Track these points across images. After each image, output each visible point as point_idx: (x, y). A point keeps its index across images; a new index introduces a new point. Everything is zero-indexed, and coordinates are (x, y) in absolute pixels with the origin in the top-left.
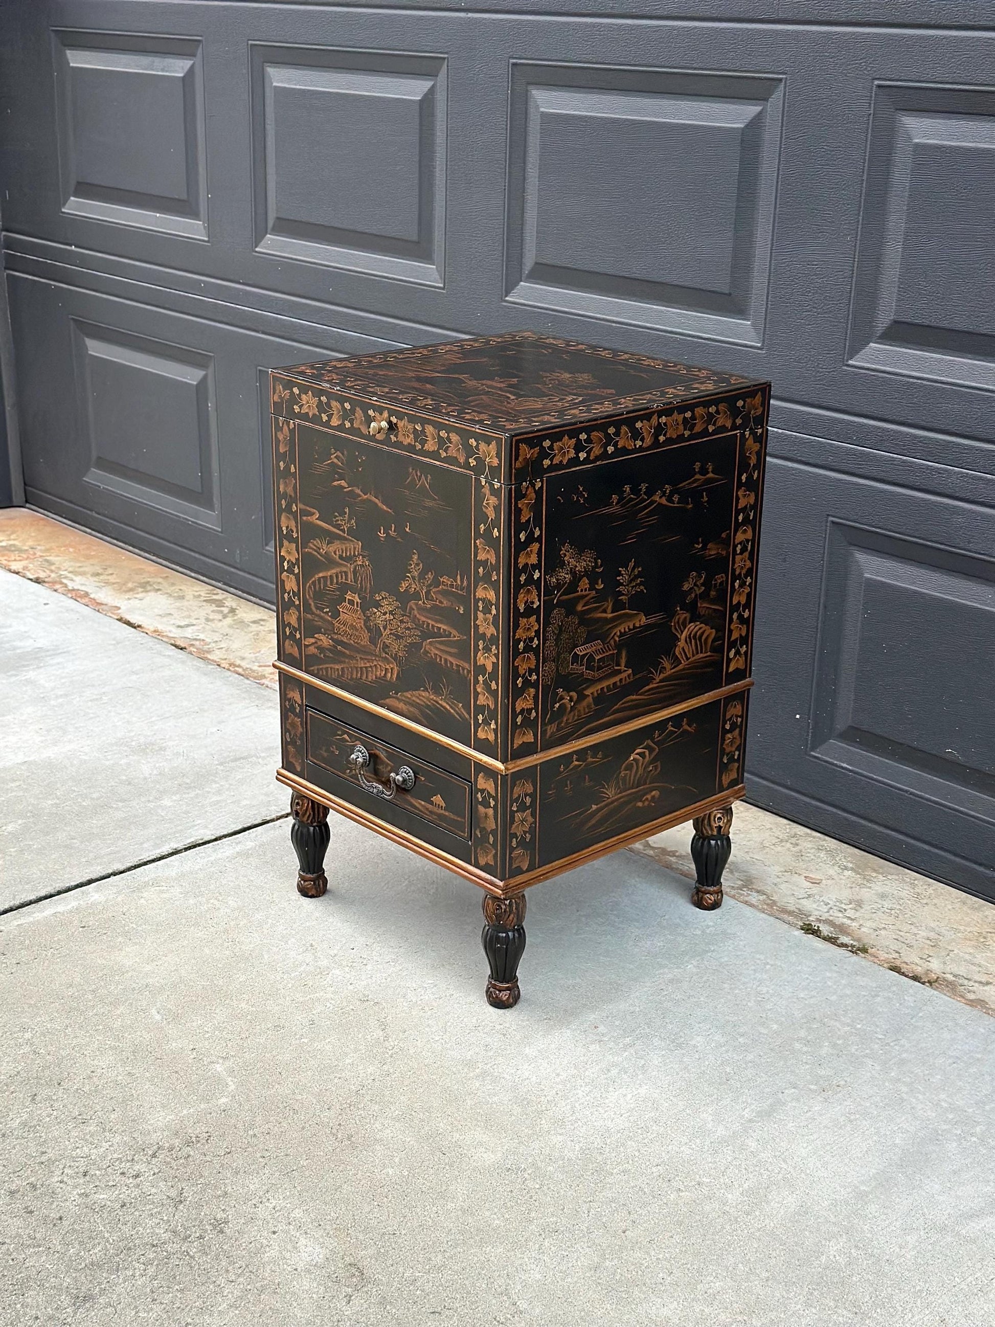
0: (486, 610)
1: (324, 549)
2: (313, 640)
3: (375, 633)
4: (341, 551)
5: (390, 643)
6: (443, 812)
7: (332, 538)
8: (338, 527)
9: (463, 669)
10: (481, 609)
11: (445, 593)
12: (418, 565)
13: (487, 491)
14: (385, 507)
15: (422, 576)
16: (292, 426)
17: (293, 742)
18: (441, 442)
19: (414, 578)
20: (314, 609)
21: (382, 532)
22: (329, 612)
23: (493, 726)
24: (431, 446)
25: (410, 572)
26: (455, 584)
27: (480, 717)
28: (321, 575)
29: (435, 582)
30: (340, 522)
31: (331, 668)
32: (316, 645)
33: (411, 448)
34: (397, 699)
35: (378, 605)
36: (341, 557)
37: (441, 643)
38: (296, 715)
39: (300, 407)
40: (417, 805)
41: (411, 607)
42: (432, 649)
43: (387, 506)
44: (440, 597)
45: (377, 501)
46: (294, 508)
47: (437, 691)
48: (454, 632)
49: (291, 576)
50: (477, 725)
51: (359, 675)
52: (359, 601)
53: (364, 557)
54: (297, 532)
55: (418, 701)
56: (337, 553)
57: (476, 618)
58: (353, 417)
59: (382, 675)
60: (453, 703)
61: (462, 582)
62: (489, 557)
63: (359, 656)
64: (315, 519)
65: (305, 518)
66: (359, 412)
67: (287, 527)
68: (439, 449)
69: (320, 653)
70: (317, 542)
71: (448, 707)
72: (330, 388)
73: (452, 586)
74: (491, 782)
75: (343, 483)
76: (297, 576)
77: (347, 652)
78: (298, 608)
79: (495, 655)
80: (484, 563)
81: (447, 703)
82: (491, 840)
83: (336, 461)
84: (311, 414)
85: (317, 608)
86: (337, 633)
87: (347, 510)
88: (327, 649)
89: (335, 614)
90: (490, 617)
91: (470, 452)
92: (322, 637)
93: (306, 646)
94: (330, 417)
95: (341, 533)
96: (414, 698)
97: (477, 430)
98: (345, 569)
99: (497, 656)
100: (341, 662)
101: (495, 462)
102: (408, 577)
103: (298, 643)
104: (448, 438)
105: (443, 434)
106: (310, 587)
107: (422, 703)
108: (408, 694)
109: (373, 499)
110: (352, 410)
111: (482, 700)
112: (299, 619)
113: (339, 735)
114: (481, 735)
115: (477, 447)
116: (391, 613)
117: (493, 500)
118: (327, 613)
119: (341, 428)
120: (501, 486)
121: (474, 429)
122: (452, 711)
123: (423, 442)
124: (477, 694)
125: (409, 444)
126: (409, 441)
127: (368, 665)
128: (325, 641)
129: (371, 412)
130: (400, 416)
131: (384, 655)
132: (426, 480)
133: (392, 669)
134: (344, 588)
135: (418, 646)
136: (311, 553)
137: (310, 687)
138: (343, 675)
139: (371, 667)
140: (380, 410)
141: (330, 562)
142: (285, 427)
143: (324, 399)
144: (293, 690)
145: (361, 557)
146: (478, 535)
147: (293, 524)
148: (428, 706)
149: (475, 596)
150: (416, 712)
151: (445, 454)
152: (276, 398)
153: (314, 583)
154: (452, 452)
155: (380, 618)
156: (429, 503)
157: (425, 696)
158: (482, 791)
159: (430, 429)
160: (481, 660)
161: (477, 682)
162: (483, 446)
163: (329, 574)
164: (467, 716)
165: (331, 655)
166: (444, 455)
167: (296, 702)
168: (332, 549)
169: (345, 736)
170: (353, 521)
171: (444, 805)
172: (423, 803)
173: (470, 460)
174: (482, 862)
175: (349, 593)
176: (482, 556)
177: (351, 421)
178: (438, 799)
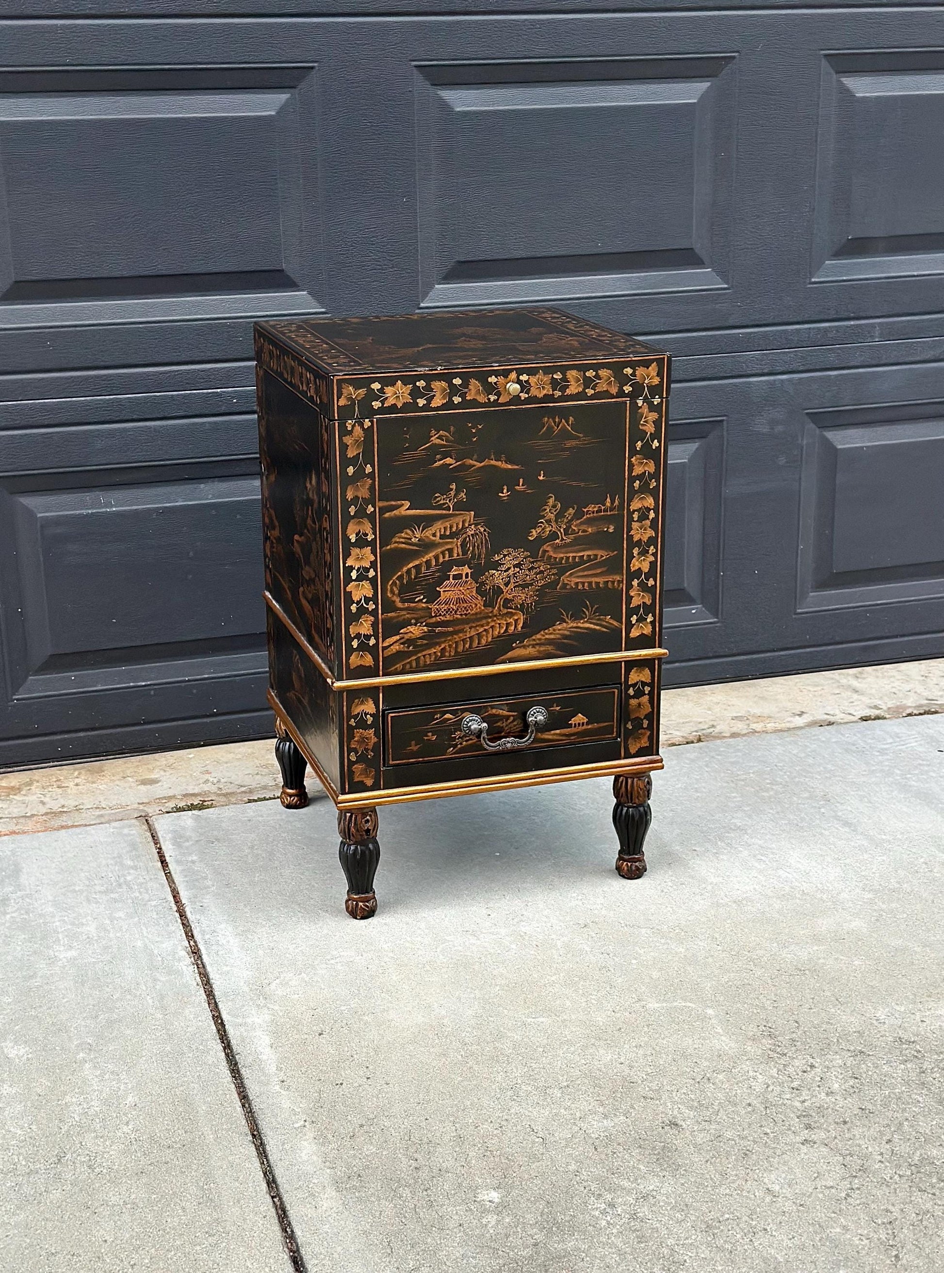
0: (643, 517)
1: (417, 535)
2: (398, 637)
3: (491, 595)
4: (443, 530)
5: (513, 597)
6: (585, 727)
7: (427, 522)
8: (440, 507)
9: (613, 582)
10: (636, 519)
11: (589, 522)
12: (554, 506)
13: (645, 410)
14: (510, 467)
15: (560, 516)
16: (367, 423)
17: (361, 759)
18: (588, 382)
19: (549, 521)
20: (400, 605)
21: (505, 491)
22: (423, 599)
23: (648, 620)
24: (573, 389)
25: (543, 517)
26: (603, 508)
27: (634, 619)
28: (411, 565)
29: (579, 514)
30: (442, 502)
31: (424, 656)
32: (402, 641)
33: (548, 398)
34: (524, 647)
35: (496, 565)
36: (442, 537)
37: (583, 570)
38: (366, 727)
39: (383, 402)
40: (550, 737)
41: (545, 551)
42: (571, 580)
43: (512, 463)
44: (583, 527)
45: (499, 463)
46: (370, 509)
47: (576, 617)
48: (600, 553)
49: (364, 583)
50: (629, 626)
51: (467, 646)
52: (469, 571)
53: (476, 525)
54: (375, 533)
55: (552, 636)
56: (438, 534)
57: (630, 529)
58: (466, 390)
59: (502, 631)
60: (598, 620)
61: (613, 502)
62: (646, 469)
63: (467, 627)
64: (405, 509)
65: (387, 515)
66: (474, 384)
67: (357, 535)
68: (584, 390)
69: (408, 647)
70: (406, 533)
71: (592, 626)
72: (432, 370)
73: (599, 511)
74: (647, 671)
75: (448, 460)
76: (373, 581)
77: (451, 629)
78: (374, 613)
79: (653, 554)
80: (640, 477)
81: (591, 623)
82: (646, 723)
83: (438, 441)
84: (399, 405)
85: (403, 601)
86: (436, 616)
87: (454, 486)
88: (420, 638)
89: (433, 596)
90: (648, 522)
91: (623, 380)
92: (411, 628)
93: (384, 648)
94: (430, 400)
95: (444, 512)
96: (547, 636)
97: (634, 359)
98: (449, 547)
99: (655, 555)
100: (439, 644)
101: (656, 381)
102: (542, 522)
103: (374, 651)
104: (597, 376)
105: (590, 374)
106: (394, 583)
107: (558, 636)
108: (538, 636)
109: (493, 462)
110: (466, 384)
111: (635, 602)
112: (374, 625)
113: (437, 719)
114: (634, 633)
115: (634, 374)
116: (515, 566)
117: (654, 416)
118: (421, 601)
119: (449, 405)
120: (662, 401)
121: (629, 359)
122: (598, 628)
123: (563, 389)
124: (629, 598)
125: (545, 395)
126: (545, 392)
127: (481, 630)
128: (415, 631)
129: (492, 379)
130: (531, 372)
131: (505, 611)
132: (567, 422)
133: (516, 621)
134: (446, 567)
135: (554, 584)
136: (396, 549)
137: (389, 689)
138: (443, 655)
139: (485, 630)
140: (506, 374)
141: (426, 546)
142: (358, 428)
143: (421, 384)
144: (362, 703)
145: (473, 527)
146: (633, 452)
147: (367, 527)
148: (565, 637)
149: (628, 509)
150: (550, 648)
151: (593, 392)
152: (343, 402)
153: (401, 578)
154: (602, 387)
155: (497, 577)
156: (570, 444)
157: (561, 629)
158: (634, 685)
159: (572, 374)
160: (635, 565)
161: (630, 586)
162: (640, 371)
163: (424, 560)
164: (615, 623)
165: (425, 642)
166: (590, 392)
167: (366, 714)
168: (428, 533)
169: (448, 716)
170: (463, 494)
171: (586, 720)
172: (558, 731)
173: (625, 388)
174: (633, 751)
175: (455, 568)
176: (638, 470)
177: (463, 395)
178: (580, 718)
